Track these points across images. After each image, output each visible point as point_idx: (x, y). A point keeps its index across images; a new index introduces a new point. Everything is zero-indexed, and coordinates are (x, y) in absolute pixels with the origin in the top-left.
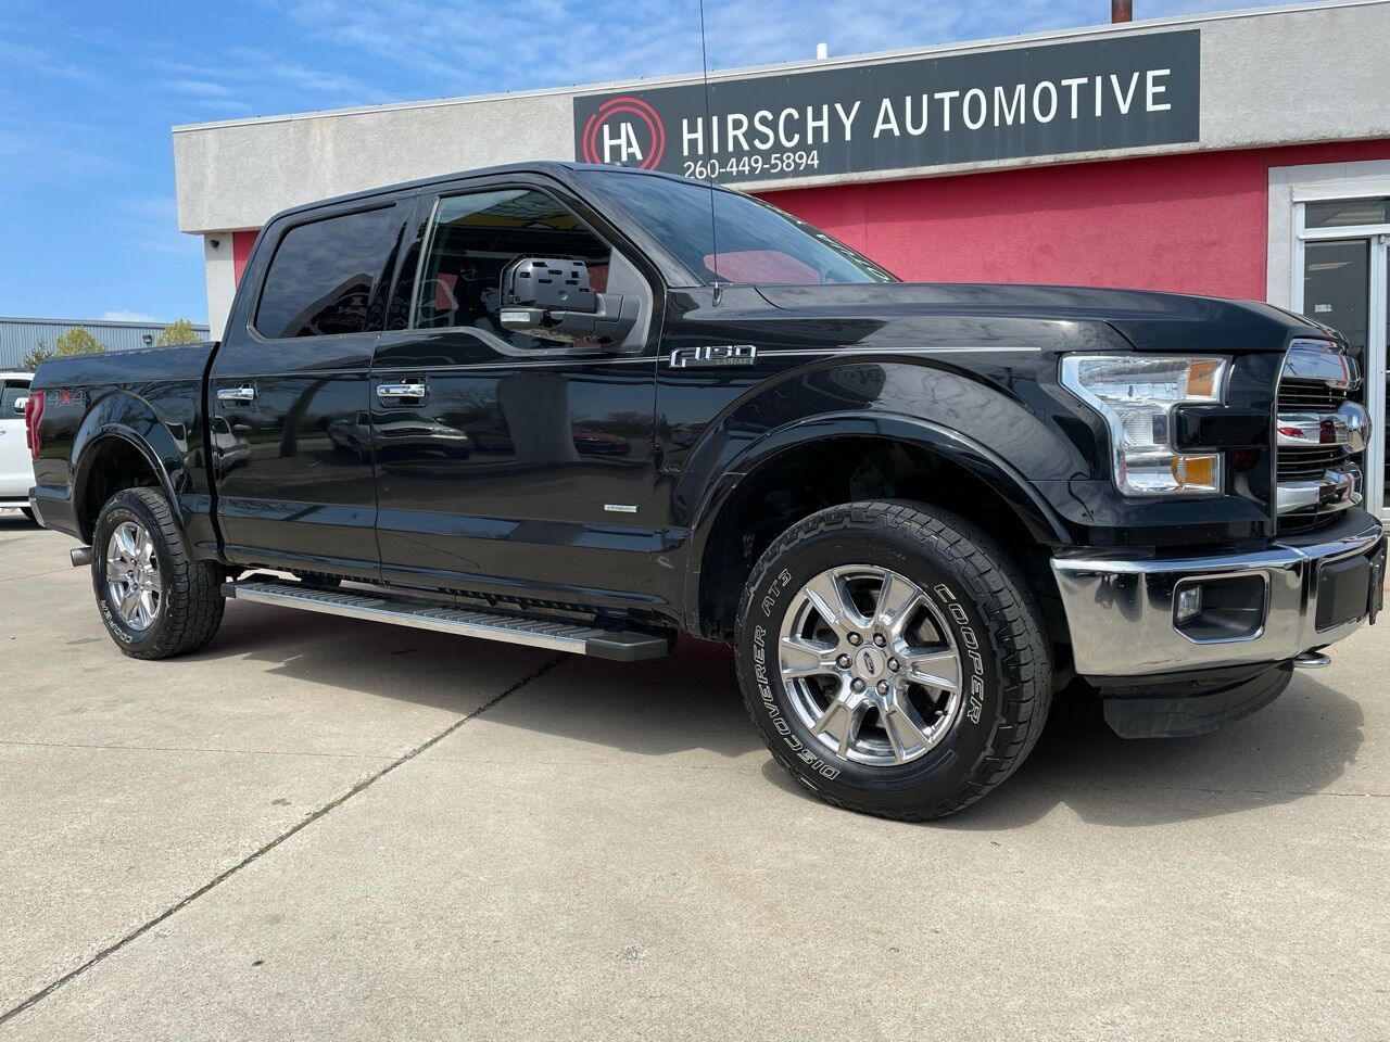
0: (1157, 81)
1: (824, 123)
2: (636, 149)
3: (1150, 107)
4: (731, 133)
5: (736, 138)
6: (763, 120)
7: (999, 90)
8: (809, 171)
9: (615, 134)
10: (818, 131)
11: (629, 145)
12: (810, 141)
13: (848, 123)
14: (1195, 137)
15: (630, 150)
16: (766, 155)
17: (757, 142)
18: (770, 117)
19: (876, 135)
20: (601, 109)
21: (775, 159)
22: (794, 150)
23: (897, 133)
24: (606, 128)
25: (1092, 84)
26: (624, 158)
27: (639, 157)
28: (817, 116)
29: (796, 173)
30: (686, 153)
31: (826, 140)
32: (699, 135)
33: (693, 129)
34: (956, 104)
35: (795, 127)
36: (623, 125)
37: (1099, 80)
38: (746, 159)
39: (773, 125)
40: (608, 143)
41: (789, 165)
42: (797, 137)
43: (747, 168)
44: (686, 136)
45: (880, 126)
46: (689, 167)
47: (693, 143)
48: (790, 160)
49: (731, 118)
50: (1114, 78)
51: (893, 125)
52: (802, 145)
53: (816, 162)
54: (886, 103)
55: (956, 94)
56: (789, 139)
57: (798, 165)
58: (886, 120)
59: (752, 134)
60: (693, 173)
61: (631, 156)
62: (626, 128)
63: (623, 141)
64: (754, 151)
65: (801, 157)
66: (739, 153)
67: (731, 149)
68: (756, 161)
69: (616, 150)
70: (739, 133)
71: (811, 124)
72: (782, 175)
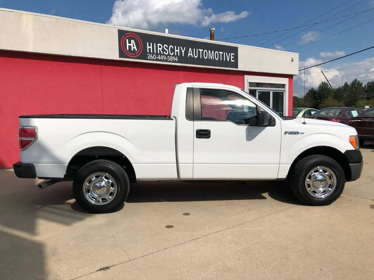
0: (233, 56)
1: (178, 51)
2: (135, 48)
3: (232, 61)
4: (159, 49)
5: (160, 50)
6: (166, 47)
7: (209, 51)
8: (176, 62)
9: (130, 42)
10: (177, 52)
11: (134, 46)
12: (176, 55)
13: (183, 52)
14: (237, 68)
15: (134, 48)
16: (167, 56)
17: (164, 52)
18: (167, 47)
19: (189, 56)
20: (126, 34)
21: (169, 57)
22: (173, 56)
23: (192, 56)
24: (127, 40)
25: (223, 53)
26: (132, 50)
27: (136, 50)
28: (177, 49)
29: (173, 62)
30: (148, 51)
31: (179, 55)
32: (151, 47)
33: (150, 46)
34: (203, 52)
35: (173, 50)
36: (132, 40)
37: (224, 53)
38: (162, 56)
39: (168, 49)
40: (128, 44)
41: (171, 60)
42: (173, 53)
43: (162, 58)
44: (148, 47)
45: (189, 54)
46: (149, 55)
47: (150, 49)
48: (171, 58)
49: (159, 45)
50: (226, 53)
51: (191, 54)
52: (174, 55)
53: (177, 60)
54: (190, 49)
55: (202, 50)
56: (172, 53)
57: (173, 60)
58: (190, 53)
59: (163, 50)
60: (150, 57)
61: (134, 49)
62: (133, 41)
63: (132, 45)
64: (164, 54)
65: (174, 58)
66: (160, 54)
67: (159, 53)
68: (164, 57)
69: (130, 47)
70: (161, 49)
71: (176, 50)
72: (170, 61)
